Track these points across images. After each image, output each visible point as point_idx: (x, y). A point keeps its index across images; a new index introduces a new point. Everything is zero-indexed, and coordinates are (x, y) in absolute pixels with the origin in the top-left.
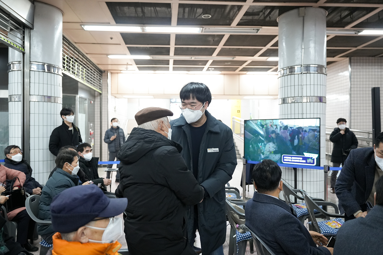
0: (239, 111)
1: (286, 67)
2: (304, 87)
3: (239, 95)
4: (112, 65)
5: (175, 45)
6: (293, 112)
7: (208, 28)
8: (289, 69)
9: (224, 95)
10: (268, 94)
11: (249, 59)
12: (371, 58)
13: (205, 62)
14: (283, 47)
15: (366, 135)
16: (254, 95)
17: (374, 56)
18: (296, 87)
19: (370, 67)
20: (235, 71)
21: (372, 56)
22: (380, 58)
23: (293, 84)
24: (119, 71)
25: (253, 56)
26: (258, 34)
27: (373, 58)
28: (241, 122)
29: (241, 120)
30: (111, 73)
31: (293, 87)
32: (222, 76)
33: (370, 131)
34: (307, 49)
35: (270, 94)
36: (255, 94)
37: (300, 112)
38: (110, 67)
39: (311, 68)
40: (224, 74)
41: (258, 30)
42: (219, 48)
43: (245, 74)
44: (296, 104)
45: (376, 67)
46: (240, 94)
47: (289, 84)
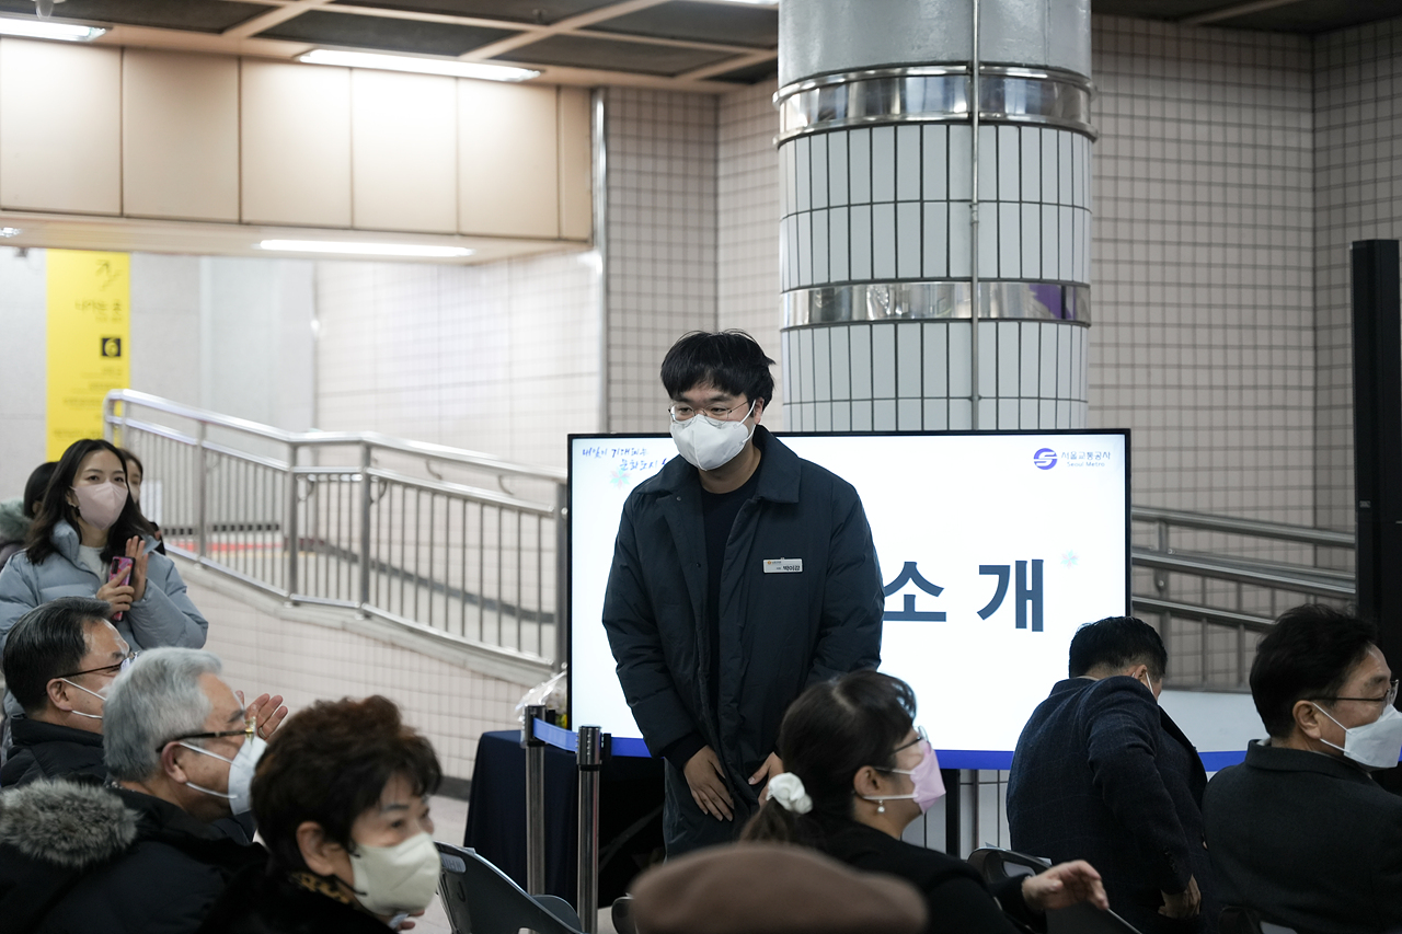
0: (111, 347)
1: (845, 71)
2: (986, 213)
3: (240, 222)
6: (909, 386)
8: (867, 82)
9: (121, 215)
10: (452, 228)
15: (1148, 532)
16: (352, 228)
18: (935, 213)
20: (220, 31)
23: (909, 190)
28: (203, 435)
29: (204, 423)
31: (909, 213)
33: (1170, 505)
35: (465, 229)
36: (358, 224)
37: (960, 386)
39: (1010, 86)
40: (122, 49)
43: (291, 61)
46: (246, 218)
47: (884, 192)
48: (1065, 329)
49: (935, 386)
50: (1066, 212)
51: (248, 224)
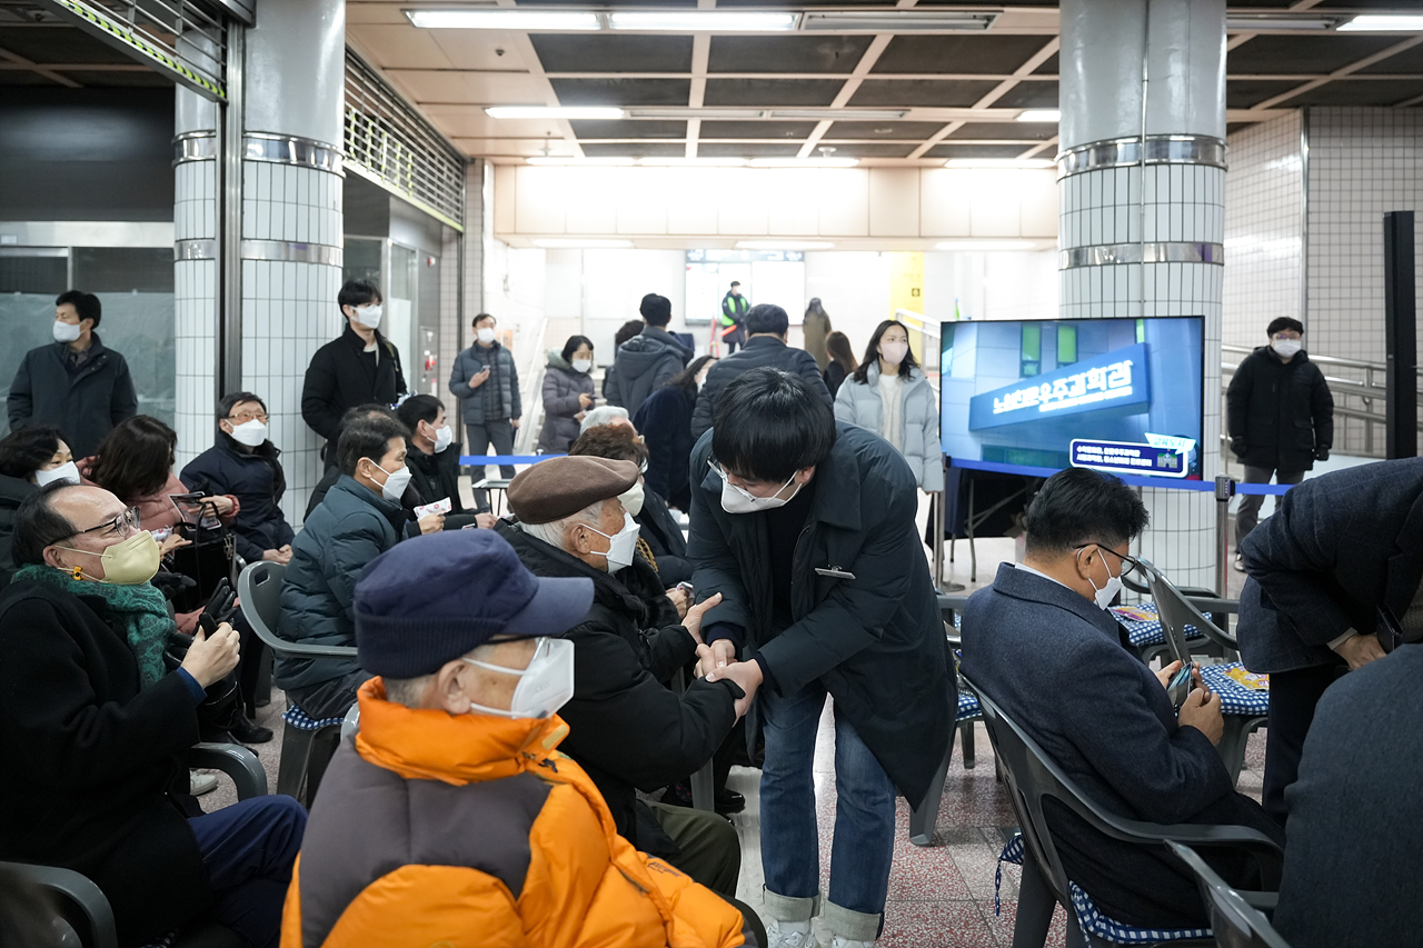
0: (916, 292)
1: (1085, 145)
2: (1150, 210)
3: (920, 237)
4: (497, 138)
5: (709, 71)
6: (1108, 296)
7: (821, 14)
8: (1097, 149)
9: (869, 236)
10: (1018, 235)
11: (957, 117)
12: (1378, 110)
13: (806, 129)
14: (1076, 74)
15: (1360, 374)
16: (970, 237)
17: (1391, 104)
18: (1122, 211)
19: (1378, 143)
20: (905, 156)
21: (1384, 105)
22: (1409, 111)
23: (1109, 201)
24: (520, 160)
25: (970, 107)
26: (990, 31)
27: (1388, 110)
28: (924, 327)
29: (924, 323)
30: (496, 166)
31: (1109, 212)
32: (863, 174)
33: (1374, 360)
34: (1158, 82)
35: (1023, 235)
36: (973, 234)
37: (1134, 296)
38: (490, 147)
39: (1172, 146)
40: (870, 168)
41: (990, 19)
42: (853, 82)
43: (942, 167)
44: (1121, 270)
45: (1399, 142)
46: (923, 234)
47: (1096, 202)
48: (1208, 266)
49: (1121, 296)
50: (1209, 207)
51: (924, 237)
